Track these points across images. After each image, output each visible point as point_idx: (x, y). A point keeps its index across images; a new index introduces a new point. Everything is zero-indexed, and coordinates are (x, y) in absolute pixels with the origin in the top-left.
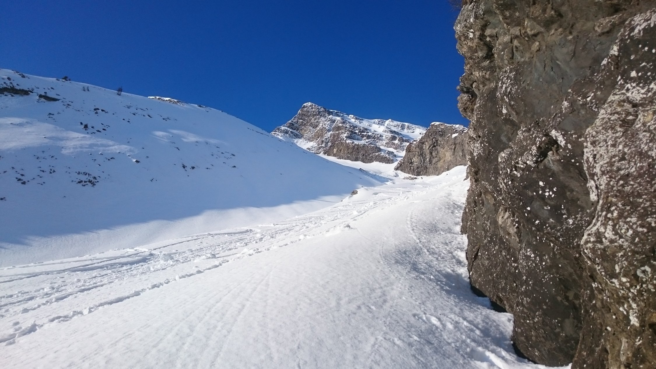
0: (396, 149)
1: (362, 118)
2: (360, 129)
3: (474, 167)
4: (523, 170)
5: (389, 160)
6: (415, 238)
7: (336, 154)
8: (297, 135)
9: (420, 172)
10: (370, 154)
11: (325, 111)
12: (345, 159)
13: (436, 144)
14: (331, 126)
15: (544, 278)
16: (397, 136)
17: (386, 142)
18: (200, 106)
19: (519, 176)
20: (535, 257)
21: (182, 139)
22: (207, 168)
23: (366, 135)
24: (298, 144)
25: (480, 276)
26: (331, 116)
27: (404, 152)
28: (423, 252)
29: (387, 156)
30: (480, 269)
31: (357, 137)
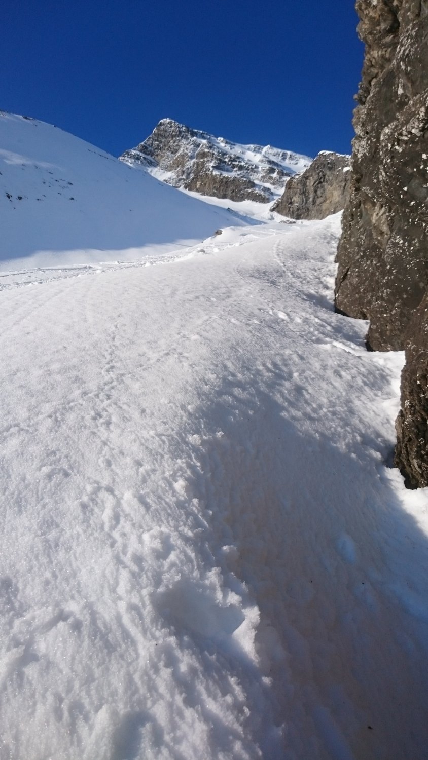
0: (273, 184)
1: (234, 142)
2: (231, 157)
3: (357, 174)
4: (406, 142)
5: (264, 199)
6: (279, 262)
7: (199, 188)
8: (151, 162)
9: (301, 215)
10: (242, 190)
11: (188, 130)
12: (211, 195)
13: (322, 180)
14: (194, 151)
15: (409, 264)
16: (275, 168)
17: (261, 175)
18: (26, 118)
19: (401, 150)
20: (403, 243)
21: (5, 160)
22: (38, 200)
23: (238, 165)
24: (152, 174)
25: (346, 297)
26: (195, 138)
27: (284, 189)
28: (286, 275)
29: (262, 193)
30: (348, 288)
31: (226, 167)
